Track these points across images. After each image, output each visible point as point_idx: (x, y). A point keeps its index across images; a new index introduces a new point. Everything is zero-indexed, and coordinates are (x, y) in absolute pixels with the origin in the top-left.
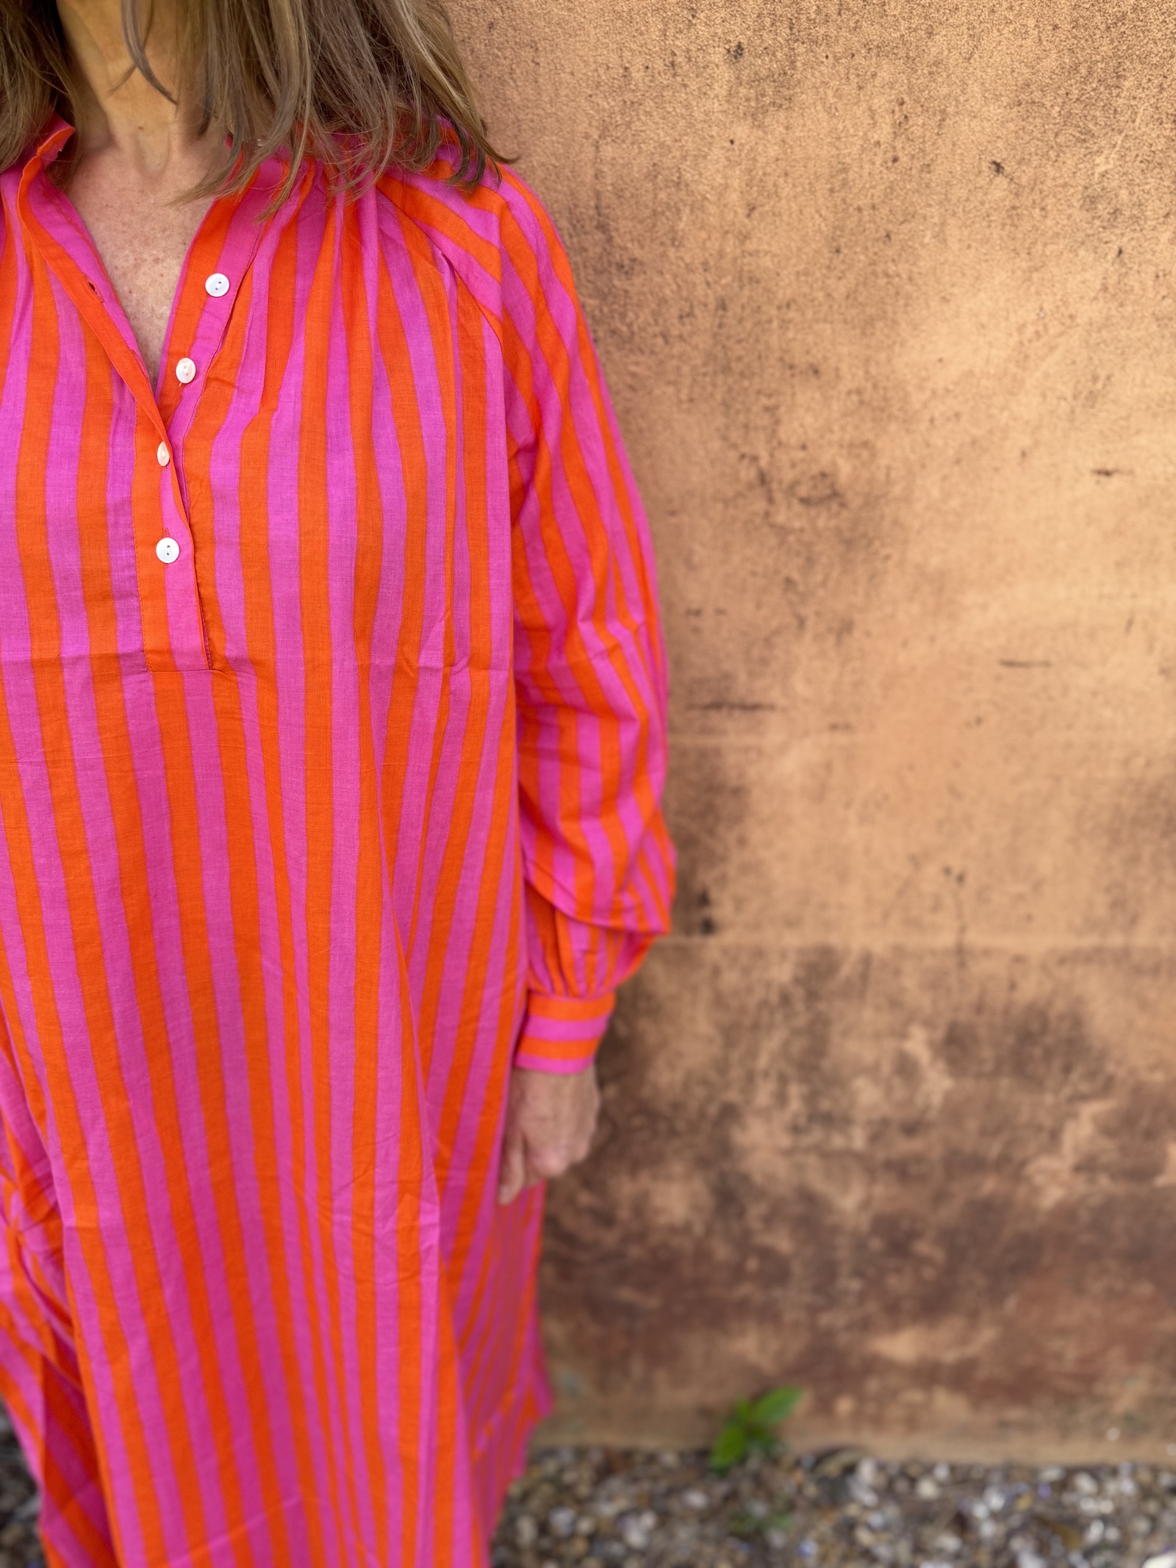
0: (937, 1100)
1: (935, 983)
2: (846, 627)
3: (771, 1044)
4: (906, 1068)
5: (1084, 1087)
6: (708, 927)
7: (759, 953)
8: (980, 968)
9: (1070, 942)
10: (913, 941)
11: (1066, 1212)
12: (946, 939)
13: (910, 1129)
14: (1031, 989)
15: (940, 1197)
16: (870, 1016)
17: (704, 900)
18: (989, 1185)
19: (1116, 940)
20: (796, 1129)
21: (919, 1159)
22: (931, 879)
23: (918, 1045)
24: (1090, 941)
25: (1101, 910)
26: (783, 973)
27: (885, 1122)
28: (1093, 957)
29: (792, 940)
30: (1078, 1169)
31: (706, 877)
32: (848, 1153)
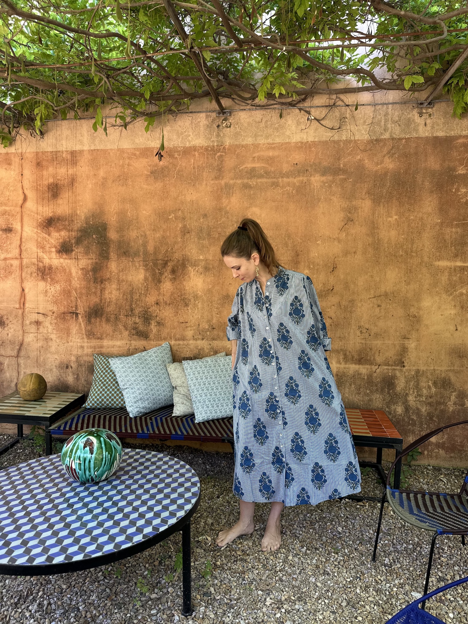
0: (434, 392)
1: (432, 374)
2: (418, 330)
3: (412, 384)
4: (429, 387)
5: (452, 390)
6: (404, 366)
7: (410, 370)
8: (437, 372)
9: (447, 368)
10: (428, 368)
11: (453, 412)
12: (432, 368)
13: (431, 398)
14: (443, 375)
15: (436, 409)
16: (424, 379)
17: (403, 363)
18: (442, 407)
19: (452, 368)
20: (416, 397)
21: (433, 402)
22: (430, 360)
23: (430, 383)
24: (449, 368)
25: (450, 364)
26: (413, 373)
27: (427, 396)
28: (450, 370)
29: (414, 368)
30: (454, 404)
31: (403, 360)
32: (423, 401)
